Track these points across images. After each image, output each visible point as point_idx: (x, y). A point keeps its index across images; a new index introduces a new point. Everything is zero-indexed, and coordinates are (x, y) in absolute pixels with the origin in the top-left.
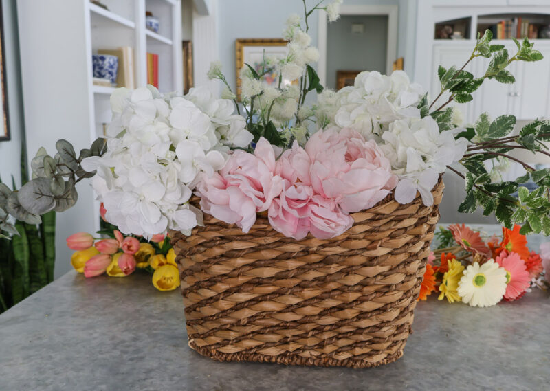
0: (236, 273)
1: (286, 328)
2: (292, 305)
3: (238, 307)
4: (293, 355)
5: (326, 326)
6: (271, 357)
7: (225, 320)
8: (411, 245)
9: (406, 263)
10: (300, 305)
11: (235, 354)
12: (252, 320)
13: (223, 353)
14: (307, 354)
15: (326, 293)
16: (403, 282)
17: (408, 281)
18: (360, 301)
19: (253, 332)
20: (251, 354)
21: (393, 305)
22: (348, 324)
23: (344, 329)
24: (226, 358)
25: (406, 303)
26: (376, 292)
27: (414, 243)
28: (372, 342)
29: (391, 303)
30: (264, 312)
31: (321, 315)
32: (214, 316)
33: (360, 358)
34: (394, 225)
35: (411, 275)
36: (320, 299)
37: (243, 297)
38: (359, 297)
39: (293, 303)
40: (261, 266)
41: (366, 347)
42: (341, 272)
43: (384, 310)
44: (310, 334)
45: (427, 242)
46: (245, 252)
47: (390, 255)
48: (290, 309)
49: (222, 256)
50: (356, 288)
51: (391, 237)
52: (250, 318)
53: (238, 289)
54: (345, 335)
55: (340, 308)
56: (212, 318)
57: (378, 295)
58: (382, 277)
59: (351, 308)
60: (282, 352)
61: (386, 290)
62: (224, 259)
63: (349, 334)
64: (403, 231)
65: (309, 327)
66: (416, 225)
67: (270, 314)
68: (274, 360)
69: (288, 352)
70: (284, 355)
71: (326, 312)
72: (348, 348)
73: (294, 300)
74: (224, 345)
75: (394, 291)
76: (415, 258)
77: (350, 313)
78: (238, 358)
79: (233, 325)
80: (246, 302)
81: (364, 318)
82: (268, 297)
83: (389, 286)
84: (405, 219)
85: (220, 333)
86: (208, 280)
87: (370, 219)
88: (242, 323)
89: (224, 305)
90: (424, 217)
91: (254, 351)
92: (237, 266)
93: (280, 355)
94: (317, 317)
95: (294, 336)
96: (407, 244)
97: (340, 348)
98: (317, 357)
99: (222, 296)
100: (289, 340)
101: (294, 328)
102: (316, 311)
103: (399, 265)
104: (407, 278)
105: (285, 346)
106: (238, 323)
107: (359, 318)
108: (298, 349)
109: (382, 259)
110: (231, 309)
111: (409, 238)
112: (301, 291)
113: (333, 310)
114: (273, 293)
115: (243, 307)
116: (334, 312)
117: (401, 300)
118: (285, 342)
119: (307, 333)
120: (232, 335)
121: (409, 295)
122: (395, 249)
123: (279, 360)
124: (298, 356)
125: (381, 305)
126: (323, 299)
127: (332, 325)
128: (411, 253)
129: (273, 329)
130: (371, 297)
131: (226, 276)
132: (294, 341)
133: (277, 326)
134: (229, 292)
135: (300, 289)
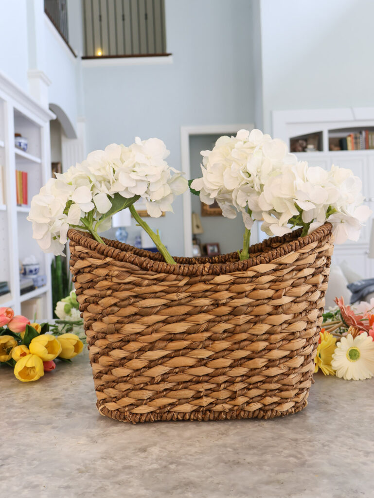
0: (150, 329)
1: (198, 382)
2: (203, 359)
3: (152, 364)
4: (206, 410)
5: (237, 377)
6: (185, 414)
7: (136, 380)
8: (310, 294)
9: (307, 311)
10: (211, 358)
11: (148, 413)
12: (165, 376)
13: (137, 414)
14: (219, 408)
16: (305, 330)
17: (310, 329)
18: (268, 349)
19: (166, 390)
20: (165, 413)
21: (298, 352)
22: (258, 374)
23: (255, 379)
24: (140, 419)
25: (309, 350)
26: (283, 339)
27: (312, 292)
28: (280, 390)
29: (296, 350)
30: (176, 368)
31: (231, 366)
32: (128, 376)
33: (271, 407)
34: (296, 275)
35: (312, 323)
36: (230, 350)
38: (267, 346)
39: (205, 356)
41: (275, 395)
42: (249, 322)
43: (290, 357)
44: (223, 386)
45: (322, 292)
46: (158, 309)
47: (293, 303)
48: (202, 362)
49: (136, 314)
50: (264, 337)
51: (293, 286)
52: (163, 375)
53: (152, 346)
54: (256, 385)
55: (249, 358)
56: (125, 378)
57: (285, 342)
58: (287, 325)
59: (260, 357)
60: (195, 408)
61: (291, 337)
62: (138, 317)
63: (259, 384)
64: (303, 280)
65: (222, 379)
66: (313, 275)
67: (183, 369)
68: (187, 417)
69: (201, 407)
70: (197, 411)
71: (236, 363)
72: (259, 398)
73: (206, 354)
74: (138, 406)
75: (299, 338)
76: (314, 306)
77: (260, 362)
78: (152, 417)
79: (146, 384)
80: (159, 359)
81: (273, 366)
82: (181, 352)
83: (293, 333)
84: (304, 268)
85: (134, 393)
86: (121, 340)
87: (273, 270)
88: (156, 380)
89: (138, 364)
90: (320, 267)
91: (168, 409)
92: (150, 323)
93: (193, 411)
94: (228, 369)
95: (206, 390)
96: (307, 293)
97: (251, 399)
98: (231, 410)
99: (135, 355)
100: (202, 394)
101: (207, 382)
102: (228, 362)
103: (301, 313)
104: (309, 326)
105: (197, 402)
106: (152, 380)
107: (267, 367)
108: (211, 403)
109: (287, 306)
110: (144, 367)
111: (307, 287)
112: (212, 344)
113: (242, 361)
114: (185, 348)
115: (157, 365)
116: (244, 363)
117: (304, 347)
118: (198, 396)
119: (219, 385)
120: (146, 394)
121: (311, 342)
122: (298, 297)
123: (192, 416)
124: (210, 411)
125: (287, 353)
126: (233, 351)
127: (243, 376)
128: (310, 302)
129: (186, 385)
130: (278, 345)
131: (140, 334)
132: (206, 396)
133: (190, 381)
134: (142, 350)
135: (211, 342)
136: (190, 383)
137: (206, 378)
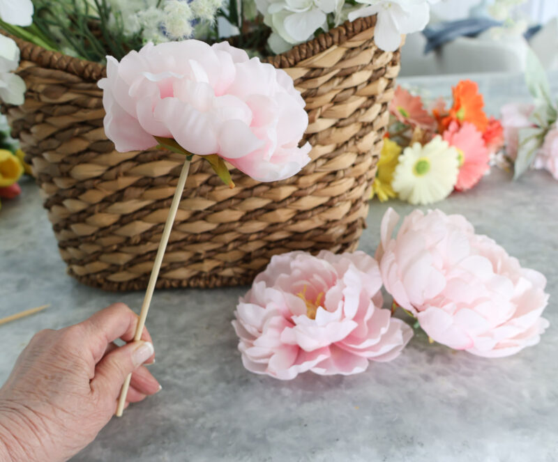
0: (113, 172)
1: (196, 242)
2: (201, 212)
3: (125, 220)
4: (210, 276)
5: (251, 234)
6: (180, 281)
7: (106, 241)
8: (363, 111)
9: (357, 138)
11: (130, 281)
12: (148, 235)
13: (114, 283)
14: (228, 272)
15: (246, 190)
16: (353, 165)
17: (360, 163)
18: (297, 197)
21: (341, 198)
22: (282, 230)
23: (278, 236)
24: (118, 288)
25: (358, 192)
26: (318, 182)
27: (367, 108)
29: (338, 196)
31: (243, 220)
32: (93, 235)
34: (340, 84)
35: (364, 154)
36: (240, 198)
37: (130, 206)
38: (294, 193)
39: (202, 209)
40: (149, 161)
43: (329, 205)
44: (231, 246)
45: (385, 105)
47: (334, 129)
48: (198, 216)
49: (88, 150)
51: (335, 102)
53: (120, 196)
54: (278, 244)
55: (269, 209)
56: (89, 239)
57: (321, 186)
58: (324, 161)
59: (285, 207)
60: (195, 273)
61: (330, 178)
62: (92, 154)
63: (283, 243)
64: (351, 91)
65: (228, 237)
66: (369, 82)
68: (185, 284)
69: (201, 272)
70: (198, 276)
71: (249, 216)
73: (203, 205)
74: (113, 273)
75: (343, 178)
76: (368, 128)
77: (283, 215)
78: (136, 286)
79: (121, 245)
80: (136, 212)
81: (303, 219)
82: (165, 203)
83: (334, 173)
84: (354, 72)
85: (104, 257)
87: (302, 78)
88: (133, 241)
89: (107, 219)
90: (381, 69)
92: (113, 163)
93: (192, 277)
94: (237, 224)
95: (208, 252)
96: (358, 110)
98: (244, 276)
99: (97, 208)
100: (202, 257)
101: (207, 241)
102: (236, 215)
103: (347, 143)
104: (360, 159)
105: (197, 267)
106: (128, 241)
107: (295, 220)
108: (217, 268)
109: (325, 135)
110: (115, 224)
111: (360, 101)
112: (211, 191)
113: (258, 213)
115: (132, 221)
116: (261, 215)
117: (351, 189)
118: (196, 259)
119: (226, 245)
120: (124, 258)
121: (361, 181)
122: (342, 119)
123: (192, 283)
124: (217, 276)
125: (324, 200)
126: (244, 199)
127: (259, 232)
128: (363, 123)
129: (177, 245)
130: (310, 191)
131: (100, 178)
132: (210, 258)
133: (184, 240)
134: (107, 202)
135: (209, 188)
136: (183, 243)
137: (207, 237)
